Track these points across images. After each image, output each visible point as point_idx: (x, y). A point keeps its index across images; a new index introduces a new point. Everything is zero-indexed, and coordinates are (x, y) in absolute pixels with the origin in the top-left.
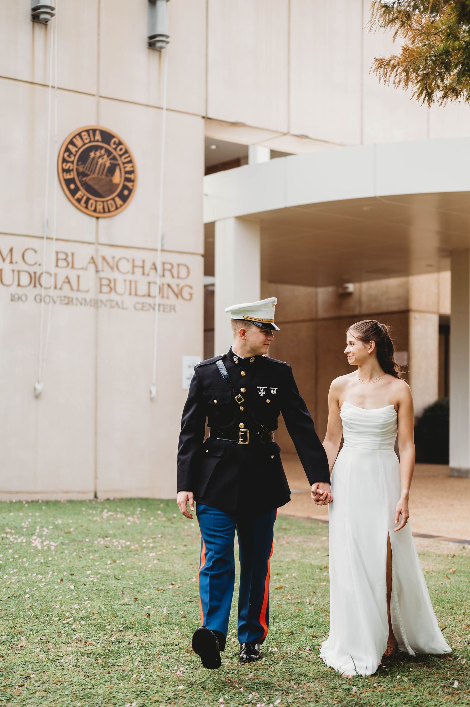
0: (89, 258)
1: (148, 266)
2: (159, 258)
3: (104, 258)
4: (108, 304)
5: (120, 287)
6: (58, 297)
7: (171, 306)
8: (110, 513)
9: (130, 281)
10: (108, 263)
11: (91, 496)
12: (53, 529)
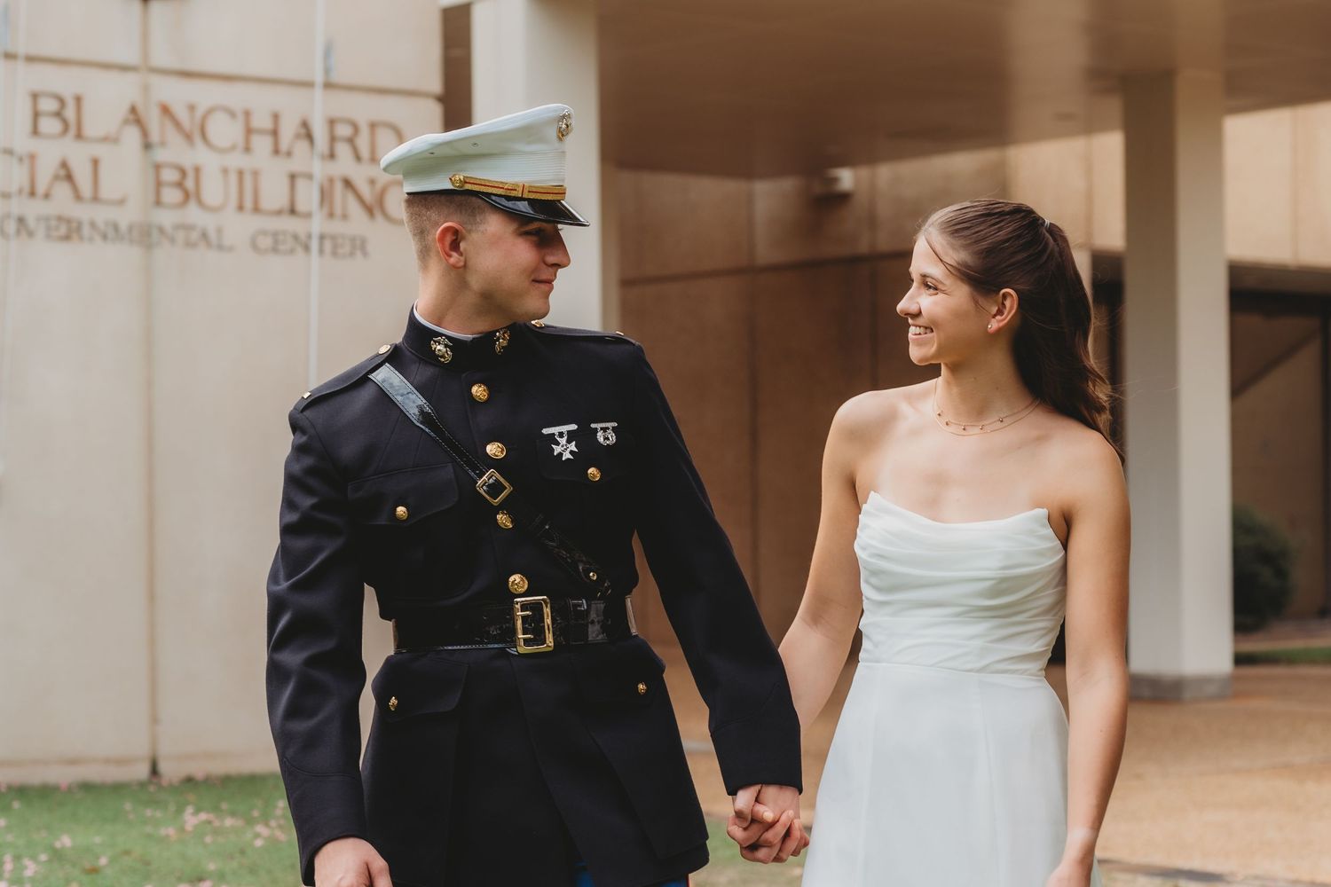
0: (123, 110)
1: (288, 129)
2: (319, 108)
3: (166, 110)
4: (180, 236)
5: (213, 190)
6: (39, 219)
7: (353, 239)
8: (203, 816)
9: (241, 173)
10: (177, 124)
11: (142, 771)
12: (50, 861)
